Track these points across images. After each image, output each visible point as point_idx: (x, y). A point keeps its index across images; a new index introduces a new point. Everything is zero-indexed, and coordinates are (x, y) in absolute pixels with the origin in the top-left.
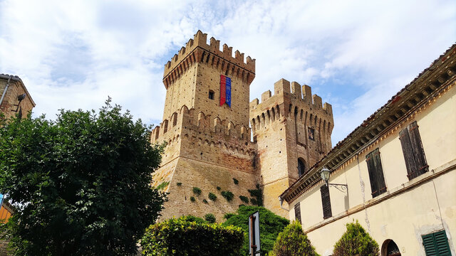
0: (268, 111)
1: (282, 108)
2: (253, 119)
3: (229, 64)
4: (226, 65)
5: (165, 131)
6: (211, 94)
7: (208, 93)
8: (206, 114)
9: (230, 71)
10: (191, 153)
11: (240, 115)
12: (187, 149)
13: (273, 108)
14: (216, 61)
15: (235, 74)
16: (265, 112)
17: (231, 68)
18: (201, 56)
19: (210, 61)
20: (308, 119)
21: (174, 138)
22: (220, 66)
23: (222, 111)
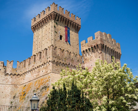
0: (92, 47)
1: (100, 46)
2: (84, 51)
3: (68, 21)
4: (67, 22)
5: (40, 58)
6: (61, 37)
7: (59, 37)
8: (62, 49)
9: (69, 25)
10: (57, 70)
11: (75, 48)
12: (55, 68)
13: (95, 46)
14: (62, 19)
15: (72, 26)
16: (90, 47)
17: (69, 23)
18: (55, 17)
19: (60, 19)
20: (111, 51)
21: (47, 62)
22: (64, 22)
23: (66, 46)
